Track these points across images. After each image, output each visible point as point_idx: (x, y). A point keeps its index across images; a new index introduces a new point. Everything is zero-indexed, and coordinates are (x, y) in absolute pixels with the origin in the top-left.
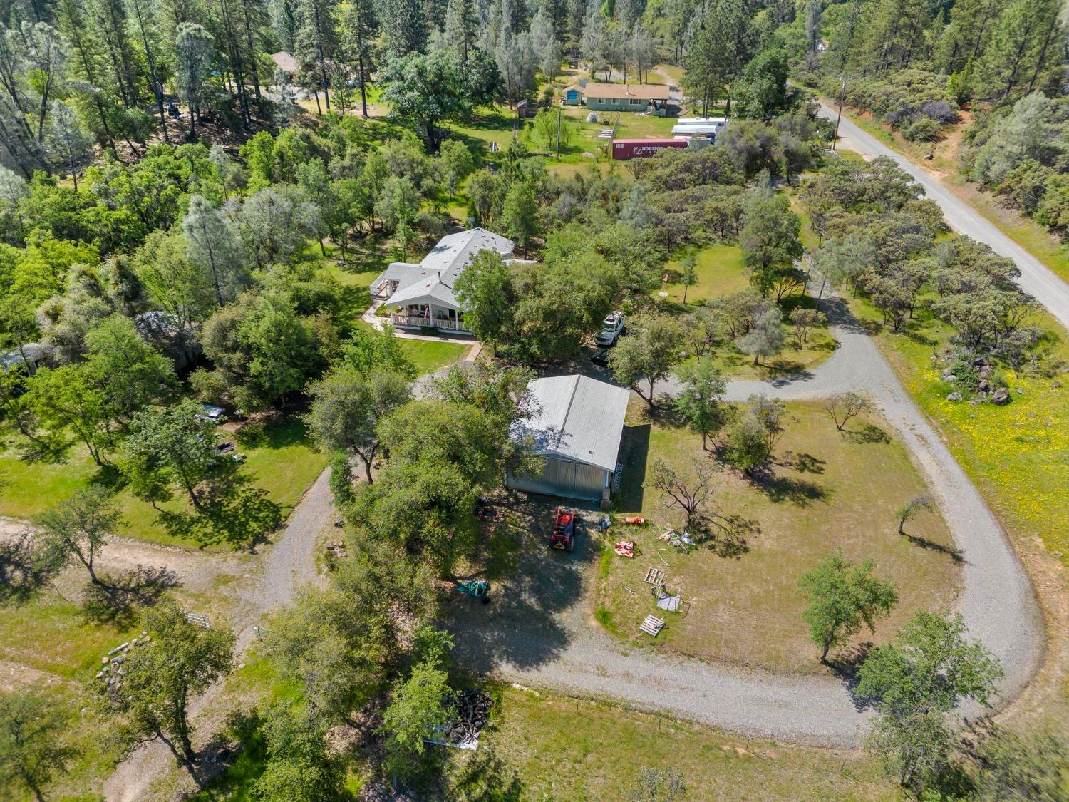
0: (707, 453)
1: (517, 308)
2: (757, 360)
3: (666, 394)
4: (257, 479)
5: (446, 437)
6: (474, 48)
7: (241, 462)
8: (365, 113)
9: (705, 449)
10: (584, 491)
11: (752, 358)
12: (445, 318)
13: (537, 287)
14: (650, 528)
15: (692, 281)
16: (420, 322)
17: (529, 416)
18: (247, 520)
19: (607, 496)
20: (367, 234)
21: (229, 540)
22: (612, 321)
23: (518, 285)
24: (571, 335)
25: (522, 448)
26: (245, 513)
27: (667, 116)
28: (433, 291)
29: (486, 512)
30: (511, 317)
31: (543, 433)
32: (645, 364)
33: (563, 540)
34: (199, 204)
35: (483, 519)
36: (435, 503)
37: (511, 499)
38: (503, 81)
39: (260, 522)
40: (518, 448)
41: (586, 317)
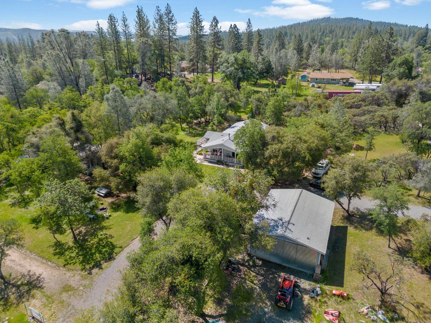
0: (391, 251)
1: (267, 149)
2: (419, 194)
3: (357, 208)
4: (111, 228)
5: (205, 213)
6: (261, 55)
7: (107, 218)
8: (213, 80)
9: (389, 247)
10: (303, 265)
11: (415, 192)
12: (230, 157)
13: (280, 138)
14: (351, 301)
15: (370, 149)
16: (217, 158)
17: (267, 207)
18: (95, 252)
19: (318, 271)
20: (202, 123)
21: (81, 263)
22: (323, 164)
23: (269, 137)
24: (298, 167)
25: (260, 229)
26: (96, 247)
27: (349, 86)
28: (224, 142)
29: (234, 269)
30: (263, 155)
31: (275, 221)
32: (347, 187)
33: (284, 300)
34: (113, 89)
35: (231, 274)
36: (188, 261)
37: (251, 263)
38: (273, 69)
39: (102, 254)
40: (257, 228)
41: (308, 157)
